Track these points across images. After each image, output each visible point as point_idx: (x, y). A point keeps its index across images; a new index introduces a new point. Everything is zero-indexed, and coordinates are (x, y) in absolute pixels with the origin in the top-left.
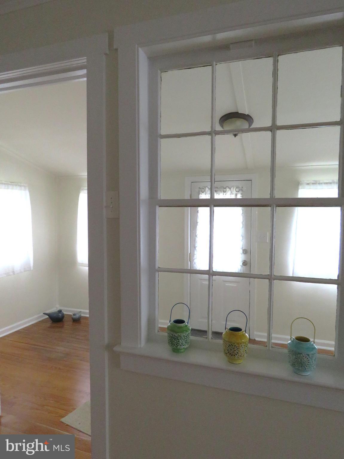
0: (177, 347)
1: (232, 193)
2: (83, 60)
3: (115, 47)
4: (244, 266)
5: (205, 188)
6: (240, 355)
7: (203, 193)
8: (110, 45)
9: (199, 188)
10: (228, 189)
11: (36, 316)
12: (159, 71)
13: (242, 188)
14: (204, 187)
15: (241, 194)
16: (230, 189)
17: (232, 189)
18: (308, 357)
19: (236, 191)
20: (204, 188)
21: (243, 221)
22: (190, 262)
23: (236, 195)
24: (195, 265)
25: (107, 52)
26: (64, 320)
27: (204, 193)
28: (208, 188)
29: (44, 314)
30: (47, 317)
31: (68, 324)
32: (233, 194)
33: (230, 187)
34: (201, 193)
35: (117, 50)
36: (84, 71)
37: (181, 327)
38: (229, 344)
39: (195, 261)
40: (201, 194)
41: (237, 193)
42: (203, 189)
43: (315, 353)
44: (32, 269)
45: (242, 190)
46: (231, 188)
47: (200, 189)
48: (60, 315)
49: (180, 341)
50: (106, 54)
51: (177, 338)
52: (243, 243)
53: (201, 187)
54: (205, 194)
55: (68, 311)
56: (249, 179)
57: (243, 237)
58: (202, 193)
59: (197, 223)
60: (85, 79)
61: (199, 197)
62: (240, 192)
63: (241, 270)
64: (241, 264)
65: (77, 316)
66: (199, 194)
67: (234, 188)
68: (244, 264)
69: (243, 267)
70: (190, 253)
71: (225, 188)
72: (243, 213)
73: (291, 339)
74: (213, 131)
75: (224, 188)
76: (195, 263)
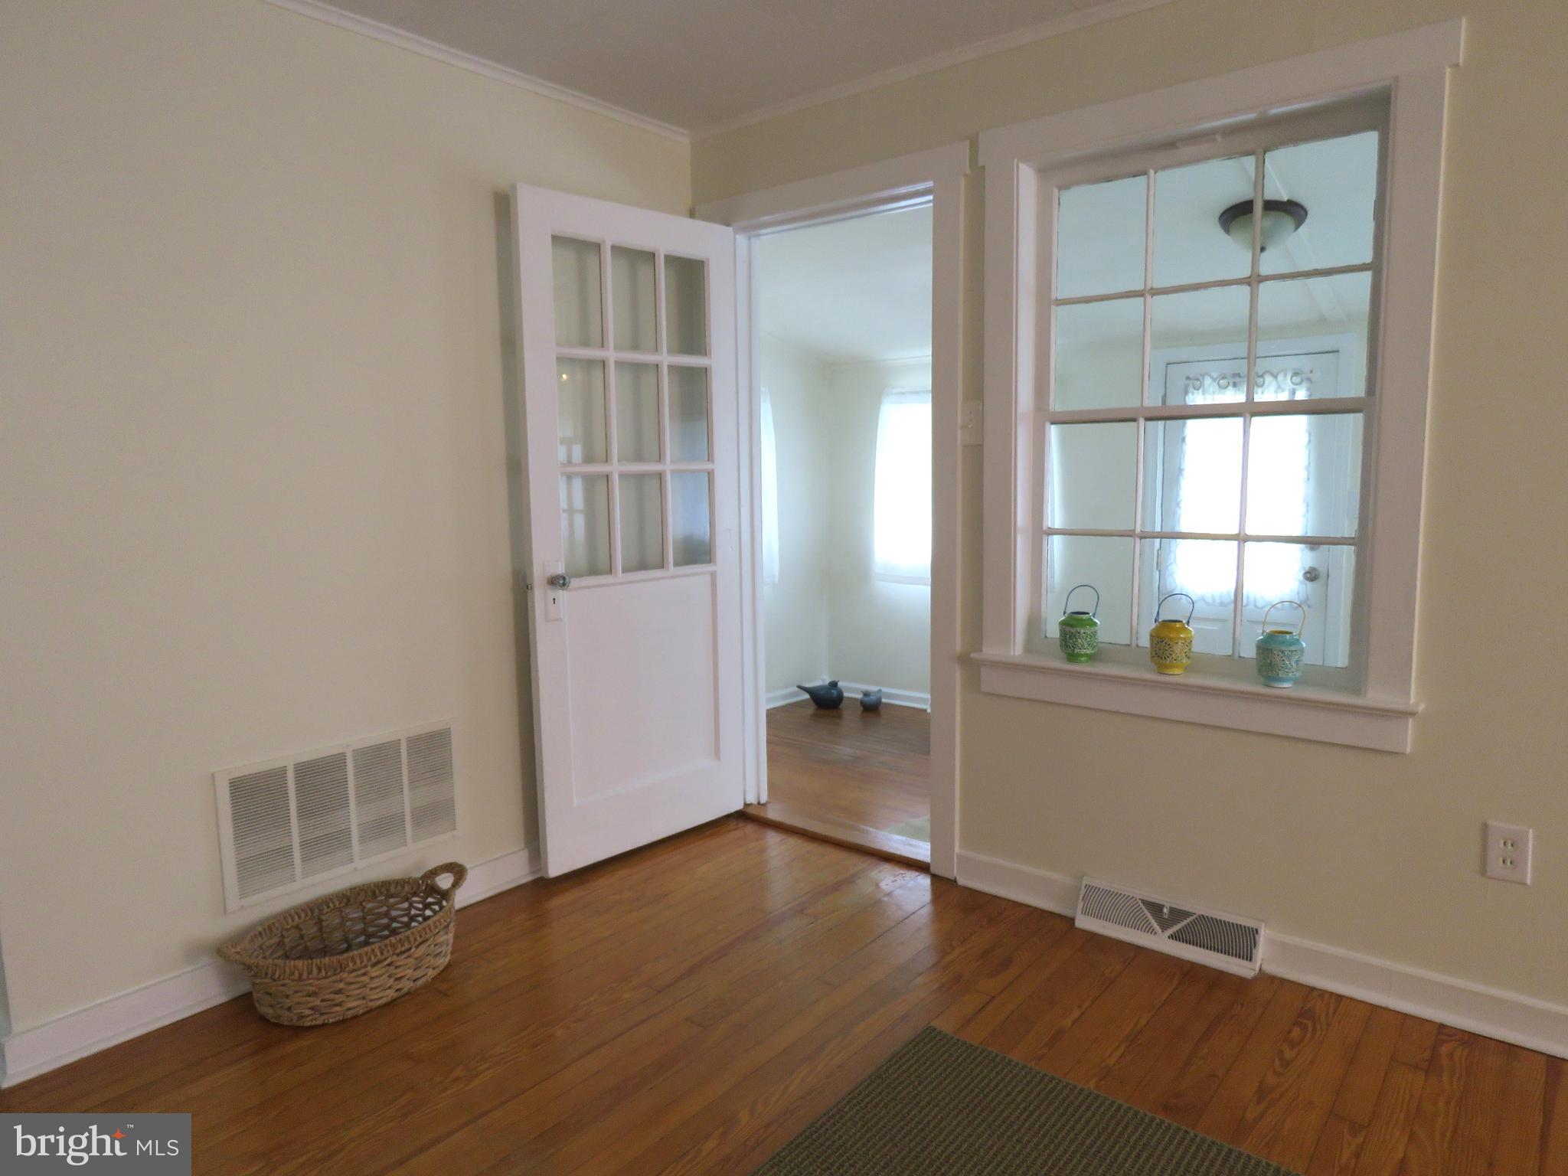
0: (1074, 650)
1: (1279, 388)
2: (930, 184)
3: (980, 164)
4: (1308, 583)
5: (1203, 376)
6: (1175, 658)
7: (1198, 389)
8: (974, 159)
9: (1188, 378)
10: (1268, 379)
11: (783, 692)
12: (1056, 190)
13: (1311, 372)
14: (1201, 375)
15: (1308, 389)
16: (1276, 377)
17: (1280, 377)
18: (1281, 655)
19: (1293, 383)
20: (1201, 378)
21: (1309, 464)
22: (1158, 573)
23: (1293, 392)
24: (1169, 580)
25: (968, 171)
26: (841, 706)
27: (1201, 390)
28: (1211, 377)
29: (800, 687)
30: (807, 696)
31: (850, 716)
32: (1283, 391)
33: (1275, 374)
34: (1191, 389)
35: (983, 167)
36: (931, 197)
37: (1082, 620)
38: (1157, 639)
39: (1173, 568)
40: (1190, 394)
41: (1295, 387)
42: (1198, 379)
43: (1296, 651)
44: (777, 580)
45: (1309, 380)
46: (1278, 374)
47: (1188, 382)
48: (834, 692)
49: (1079, 641)
50: (966, 175)
51: (1072, 636)
52: (1307, 521)
53: (1191, 377)
54: (1203, 394)
55: (852, 689)
56: (1330, 349)
57: (1308, 505)
58: (1196, 391)
59: (1181, 470)
60: (931, 204)
61: (1185, 401)
62: (1305, 385)
63: (1298, 593)
64: (1300, 576)
65: (873, 698)
66: (1186, 392)
67: (1285, 375)
68: (1309, 575)
69: (1306, 584)
70: (1158, 547)
71: (1262, 376)
72: (1310, 441)
73: (1263, 633)
74: (1148, 287)
75: (1259, 376)
76: (1171, 574)
